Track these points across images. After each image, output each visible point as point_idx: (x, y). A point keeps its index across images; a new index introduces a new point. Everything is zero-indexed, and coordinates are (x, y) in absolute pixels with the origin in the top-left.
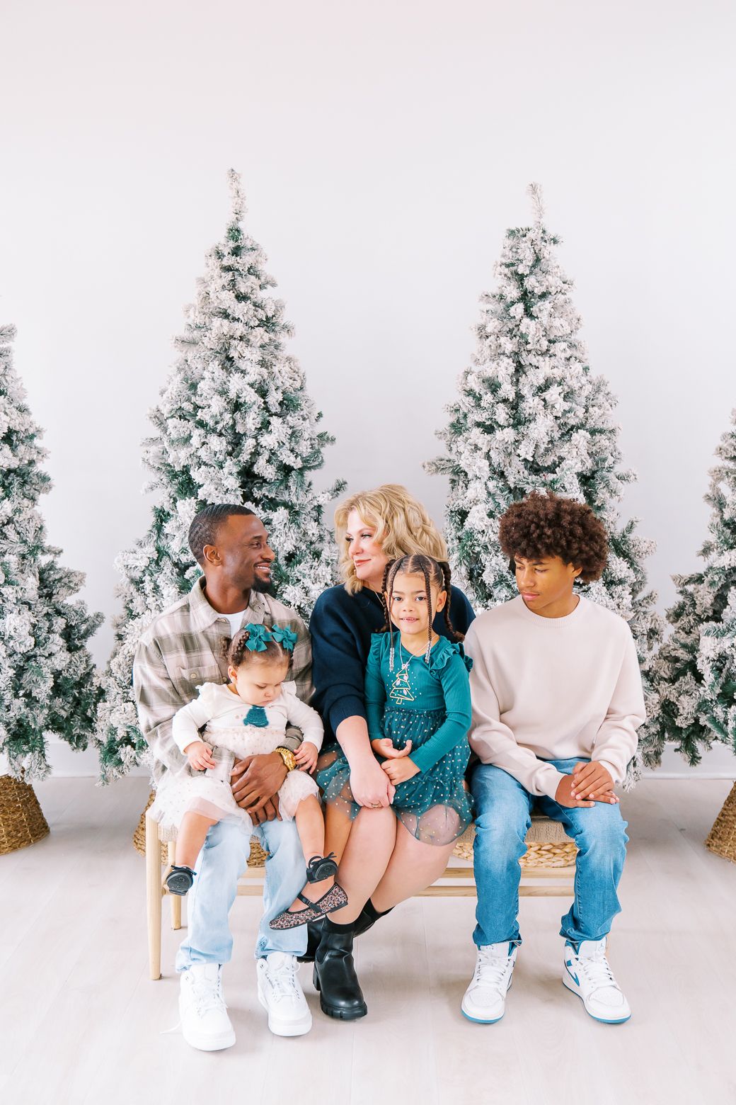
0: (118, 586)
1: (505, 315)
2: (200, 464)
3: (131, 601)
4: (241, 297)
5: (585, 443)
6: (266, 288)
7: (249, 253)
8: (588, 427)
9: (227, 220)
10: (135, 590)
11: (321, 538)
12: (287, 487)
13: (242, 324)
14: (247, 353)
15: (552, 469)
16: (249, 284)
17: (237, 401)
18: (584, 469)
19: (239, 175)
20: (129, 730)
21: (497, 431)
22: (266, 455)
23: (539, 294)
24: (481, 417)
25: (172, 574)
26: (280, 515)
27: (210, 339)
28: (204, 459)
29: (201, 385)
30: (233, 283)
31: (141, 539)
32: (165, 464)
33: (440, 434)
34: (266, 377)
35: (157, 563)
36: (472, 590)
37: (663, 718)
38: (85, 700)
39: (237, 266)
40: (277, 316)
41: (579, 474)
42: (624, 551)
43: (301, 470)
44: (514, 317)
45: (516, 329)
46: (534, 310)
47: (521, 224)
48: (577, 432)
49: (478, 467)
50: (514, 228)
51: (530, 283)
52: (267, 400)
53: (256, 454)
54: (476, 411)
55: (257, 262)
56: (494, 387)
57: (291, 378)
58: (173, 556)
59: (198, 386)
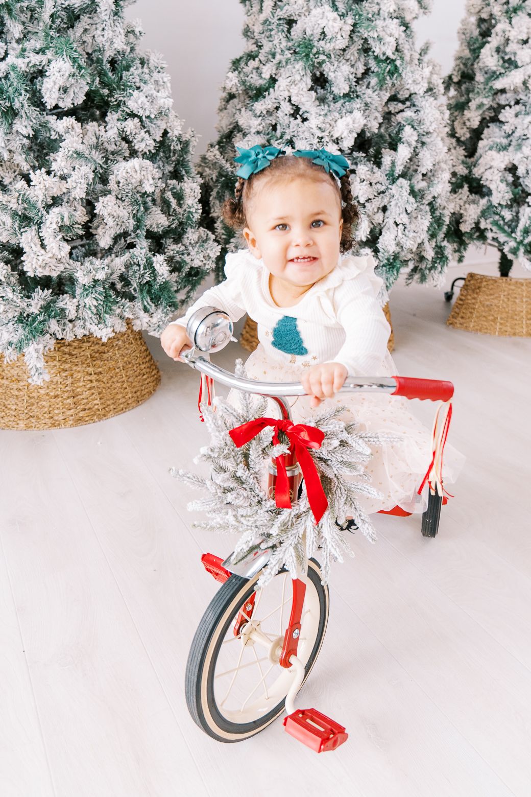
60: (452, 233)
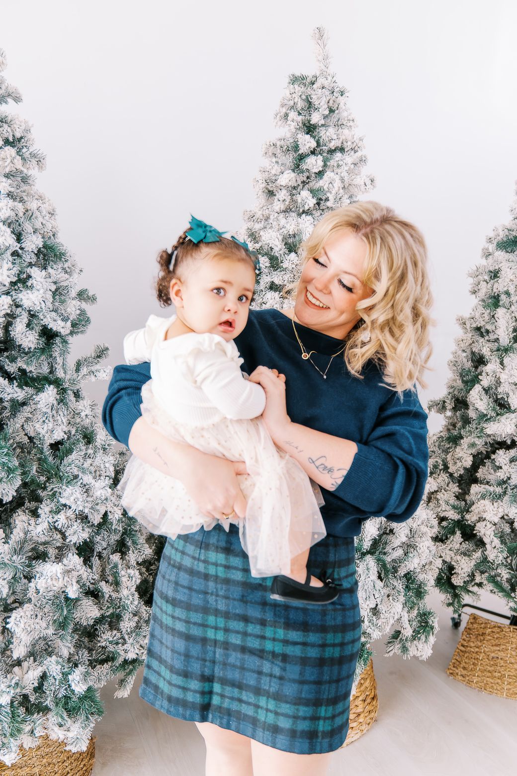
22: (24, 319)
26: (48, 396)
34: (21, 214)
40: (25, 139)
43: (67, 336)
50: (296, 75)
52: (23, 246)
60: (444, 583)
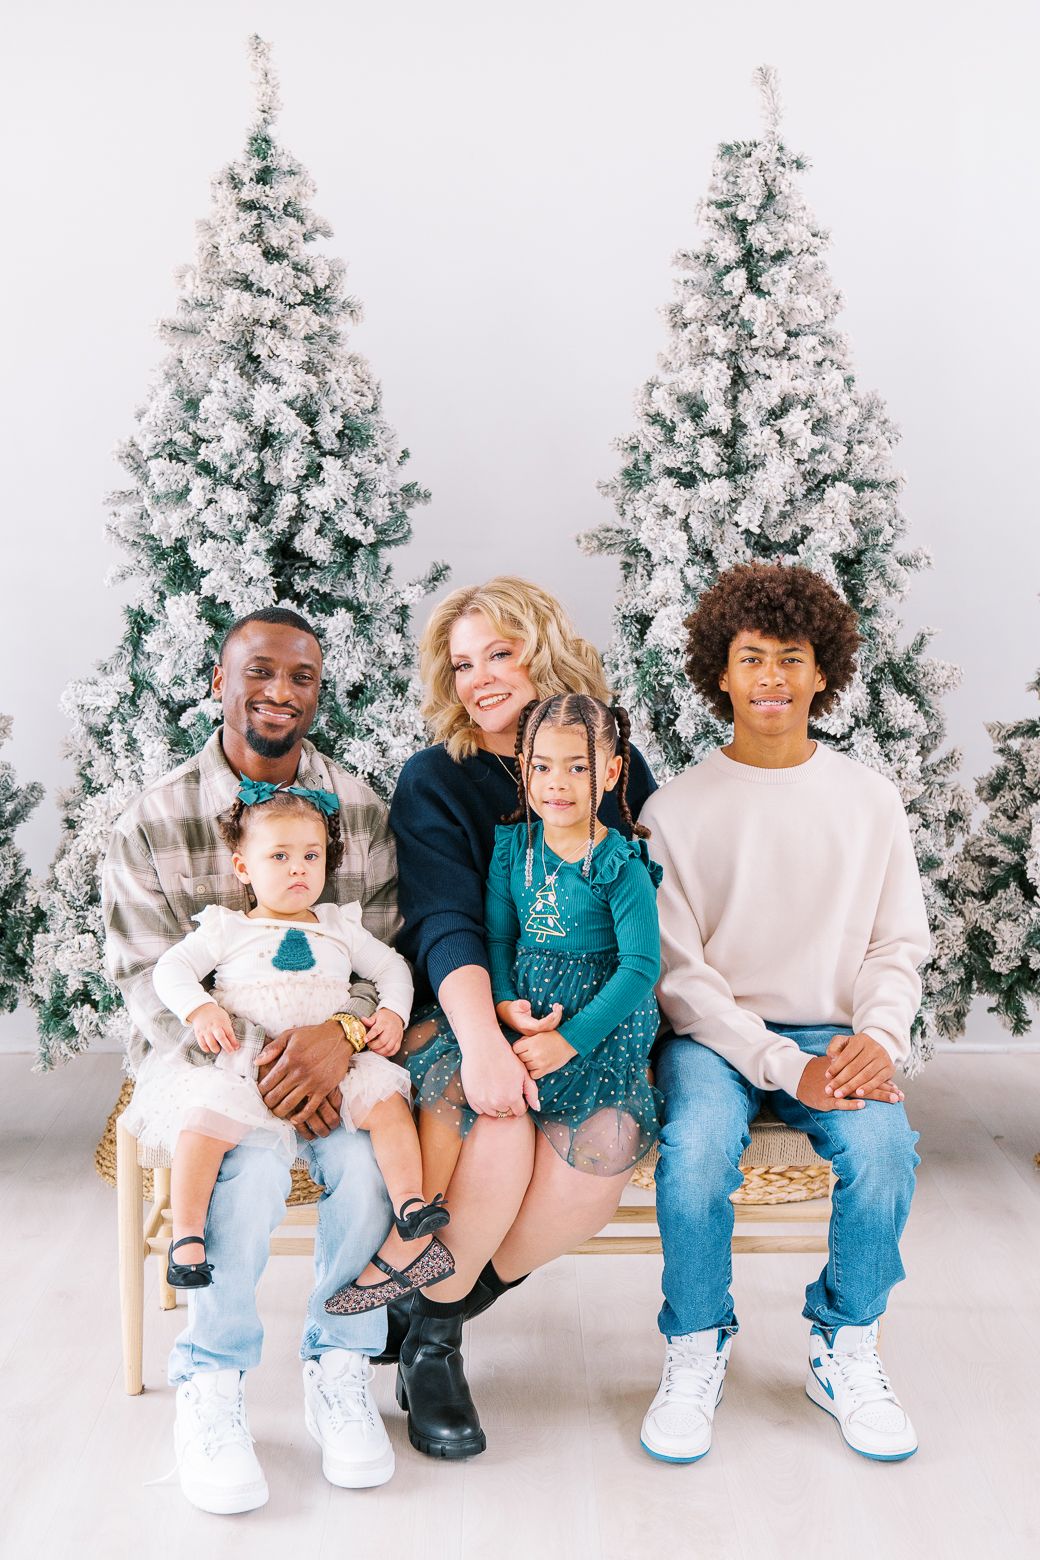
0: (66, 738)
1: (715, 290)
2: (206, 535)
3: (90, 764)
4: (272, 255)
5: (847, 505)
6: (314, 239)
7: (286, 180)
8: (851, 477)
9: (248, 122)
10: (96, 745)
11: (407, 660)
12: (351, 575)
13: (274, 300)
14: (283, 349)
15: (791, 548)
16: (285, 232)
17: (266, 431)
18: (844, 547)
19: (268, 45)
20: (87, 979)
21: (701, 484)
22: (315, 522)
23: (773, 254)
24: (676, 459)
25: (158, 721)
26: (339, 623)
27: (220, 325)
28: (213, 527)
29: (206, 403)
30: (258, 231)
31: (106, 660)
32: (144, 536)
33: (606, 488)
34: (314, 390)
35: (133, 702)
36: (658, 747)
37: (969, 957)
38: (12, 929)
39: (265, 201)
40: (333, 288)
41: (835, 556)
42: (909, 683)
43: (374, 547)
44: (730, 293)
45: (733, 313)
46: (764, 280)
47: (745, 137)
48: (833, 486)
49: (670, 543)
50: (730, 142)
51: (757, 235)
52: (316, 429)
53: (298, 519)
54: (665, 450)
55: (299, 193)
56: (695, 409)
57: (356, 392)
58: (160, 690)
59: (201, 405)
